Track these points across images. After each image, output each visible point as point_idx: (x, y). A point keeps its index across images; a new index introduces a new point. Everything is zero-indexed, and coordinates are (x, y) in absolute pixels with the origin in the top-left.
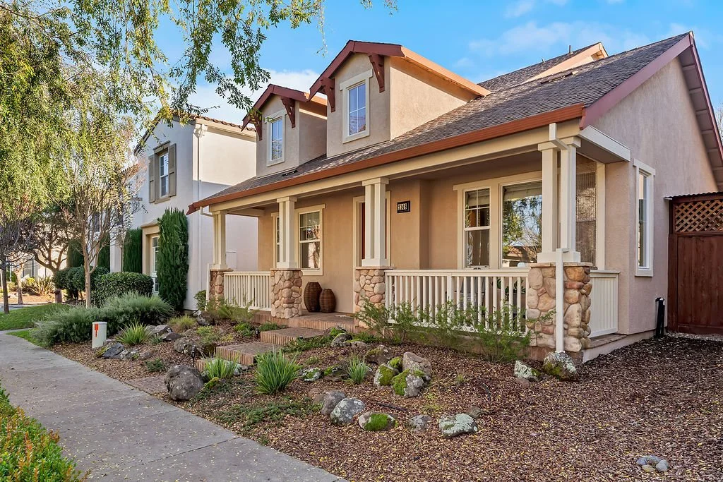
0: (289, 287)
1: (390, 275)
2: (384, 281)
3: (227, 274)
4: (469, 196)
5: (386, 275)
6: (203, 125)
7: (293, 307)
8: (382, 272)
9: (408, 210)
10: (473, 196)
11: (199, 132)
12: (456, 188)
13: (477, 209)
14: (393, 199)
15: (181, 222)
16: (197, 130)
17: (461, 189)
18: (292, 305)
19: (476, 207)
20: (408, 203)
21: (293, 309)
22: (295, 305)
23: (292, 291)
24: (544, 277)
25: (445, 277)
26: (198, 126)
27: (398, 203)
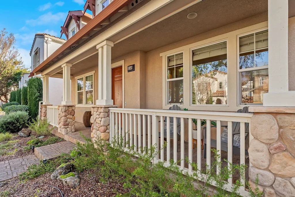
0: (66, 116)
1: (113, 111)
2: (108, 116)
3: (48, 107)
4: (170, 59)
5: (110, 111)
6: (49, 38)
7: (68, 127)
8: (107, 110)
9: (133, 69)
10: (172, 60)
11: (47, 41)
12: (161, 55)
13: (175, 66)
14: (125, 65)
15: (38, 82)
16: (46, 41)
17: (164, 55)
18: (67, 126)
19: (174, 66)
20: (134, 66)
21: (68, 129)
22: (69, 126)
23: (67, 118)
24: (280, 127)
25: (151, 116)
26: (46, 39)
27: (128, 66)
